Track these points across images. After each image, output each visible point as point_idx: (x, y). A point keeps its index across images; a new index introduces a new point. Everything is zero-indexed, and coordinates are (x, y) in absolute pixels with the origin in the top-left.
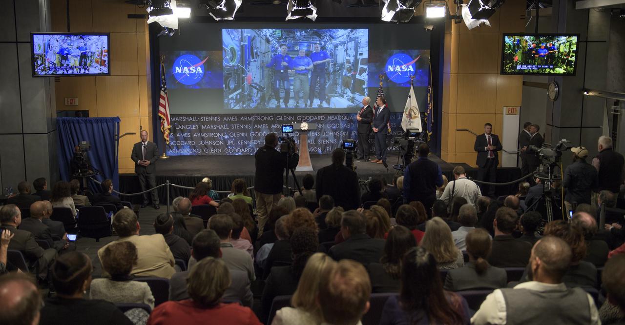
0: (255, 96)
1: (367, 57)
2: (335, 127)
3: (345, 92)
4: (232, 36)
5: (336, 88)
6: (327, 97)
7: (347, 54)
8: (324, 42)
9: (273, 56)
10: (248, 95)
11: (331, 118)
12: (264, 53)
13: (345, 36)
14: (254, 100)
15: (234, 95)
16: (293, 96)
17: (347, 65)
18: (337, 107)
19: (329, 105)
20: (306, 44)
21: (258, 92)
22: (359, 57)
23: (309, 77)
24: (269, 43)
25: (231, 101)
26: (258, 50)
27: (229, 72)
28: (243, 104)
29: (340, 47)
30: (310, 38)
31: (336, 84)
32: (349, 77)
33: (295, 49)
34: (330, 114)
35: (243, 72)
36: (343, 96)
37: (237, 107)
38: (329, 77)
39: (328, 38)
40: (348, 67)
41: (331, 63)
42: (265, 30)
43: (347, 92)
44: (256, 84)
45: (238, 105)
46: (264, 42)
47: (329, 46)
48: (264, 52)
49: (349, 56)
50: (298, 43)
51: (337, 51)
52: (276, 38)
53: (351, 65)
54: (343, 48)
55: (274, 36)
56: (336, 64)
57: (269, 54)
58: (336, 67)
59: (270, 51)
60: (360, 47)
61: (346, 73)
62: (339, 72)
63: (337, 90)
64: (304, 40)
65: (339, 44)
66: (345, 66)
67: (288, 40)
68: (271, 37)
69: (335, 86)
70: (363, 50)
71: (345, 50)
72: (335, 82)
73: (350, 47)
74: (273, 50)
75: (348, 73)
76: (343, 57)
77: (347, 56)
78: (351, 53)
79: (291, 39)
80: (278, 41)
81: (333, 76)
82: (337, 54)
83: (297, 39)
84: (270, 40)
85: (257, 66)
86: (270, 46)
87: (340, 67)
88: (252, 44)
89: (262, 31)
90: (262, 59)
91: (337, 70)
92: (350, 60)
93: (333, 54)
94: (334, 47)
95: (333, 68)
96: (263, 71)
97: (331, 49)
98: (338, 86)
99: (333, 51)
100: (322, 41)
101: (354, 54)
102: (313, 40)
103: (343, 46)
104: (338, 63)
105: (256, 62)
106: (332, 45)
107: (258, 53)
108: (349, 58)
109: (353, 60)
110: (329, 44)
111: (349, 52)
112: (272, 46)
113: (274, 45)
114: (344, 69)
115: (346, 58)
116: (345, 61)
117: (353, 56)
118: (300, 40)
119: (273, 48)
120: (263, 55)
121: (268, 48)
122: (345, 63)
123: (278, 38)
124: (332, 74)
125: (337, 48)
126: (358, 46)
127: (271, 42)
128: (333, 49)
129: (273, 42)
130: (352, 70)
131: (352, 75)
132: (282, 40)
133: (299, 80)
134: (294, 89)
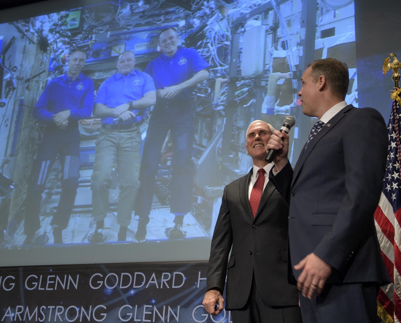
1: (354, 40)
6: (200, 200)
7: (275, 40)
8: (201, 18)
9: (50, 84)
12: (28, 80)
17: (276, 78)
19: (207, 225)
20: (144, 36)
23: (144, 136)
24: (45, 51)
26: (15, 75)
29: (252, 23)
30: (159, 15)
33: (114, 54)
38: (210, 127)
39: (212, 4)
40: (281, 82)
41: (219, 81)
42: (41, 18)
46: (33, 48)
47: (217, 28)
48: (29, 77)
49: (284, 46)
50: (124, 37)
51: (241, 37)
52: (65, 34)
53: (290, 74)
54: (262, 25)
55: (60, 29)
56: (237, 79)
57: (41, 81)
58: (236, 89)
59: (44, 71)
60: (324, 10)
61: (274, 106)
62: (248, 104)
63: (237, 171)
64: (140, 24)
65: (248, 16)
66: (267, 81)
67: (95, 33)
68: (54, 33)
69: (231, 156)
70: (335, 16)
71: (270, 32)
72: (232, 141)
73: (288, 18)
74: (54, 66)
75: (281, 105)
76: (263, 55)
77: (275, 47)
78: (289, 36)
79: (104, 30)
80: (69, 41)
81: (226, 122)
82: (241, 49)
83: (122, 24)
84: (49, 42)
85: (6, 118)
86: (46, 58)
87: (249, 88)
88: (3, 60)
89: (32, 24)
90: (22, 96)
91: (241, 98)
92: (289, 60)
93: (229, 49)
94: (232, 28)
95: (226, 94)
96: (17, 131)
97: (223, 36)
98: (244, 155)
99: (227, 40)
100: (194, 18)
101: (303, 37)
102: (167, 20)
103: (263, 17)
104: (243, 74)
105: (5, 107)
106: (227, 23)
107: (15, 81)
108: (285, 52)
109: (299, 56)
110: (217, 21)
111: (282, 33)
112: (52, 57)
113: (57, 54)
114: (263, 94)
115: (272, 55)
116: (270, 66)
117: (297, 46)
118: (129, 27)
119: (54, 62)
120: (26, 85)
121: (40, 63)
122: (267, 72)
123: (69, 34)
124: (221, 116)
125: (242, 27)
126: (319, 8)
127: (50, 46)
128: (229, 34)
129: (55, 46)
130: (295, 91)
131: (295, 111)
132: (81, 35)
133: (113, 148)
134: (94, 177)
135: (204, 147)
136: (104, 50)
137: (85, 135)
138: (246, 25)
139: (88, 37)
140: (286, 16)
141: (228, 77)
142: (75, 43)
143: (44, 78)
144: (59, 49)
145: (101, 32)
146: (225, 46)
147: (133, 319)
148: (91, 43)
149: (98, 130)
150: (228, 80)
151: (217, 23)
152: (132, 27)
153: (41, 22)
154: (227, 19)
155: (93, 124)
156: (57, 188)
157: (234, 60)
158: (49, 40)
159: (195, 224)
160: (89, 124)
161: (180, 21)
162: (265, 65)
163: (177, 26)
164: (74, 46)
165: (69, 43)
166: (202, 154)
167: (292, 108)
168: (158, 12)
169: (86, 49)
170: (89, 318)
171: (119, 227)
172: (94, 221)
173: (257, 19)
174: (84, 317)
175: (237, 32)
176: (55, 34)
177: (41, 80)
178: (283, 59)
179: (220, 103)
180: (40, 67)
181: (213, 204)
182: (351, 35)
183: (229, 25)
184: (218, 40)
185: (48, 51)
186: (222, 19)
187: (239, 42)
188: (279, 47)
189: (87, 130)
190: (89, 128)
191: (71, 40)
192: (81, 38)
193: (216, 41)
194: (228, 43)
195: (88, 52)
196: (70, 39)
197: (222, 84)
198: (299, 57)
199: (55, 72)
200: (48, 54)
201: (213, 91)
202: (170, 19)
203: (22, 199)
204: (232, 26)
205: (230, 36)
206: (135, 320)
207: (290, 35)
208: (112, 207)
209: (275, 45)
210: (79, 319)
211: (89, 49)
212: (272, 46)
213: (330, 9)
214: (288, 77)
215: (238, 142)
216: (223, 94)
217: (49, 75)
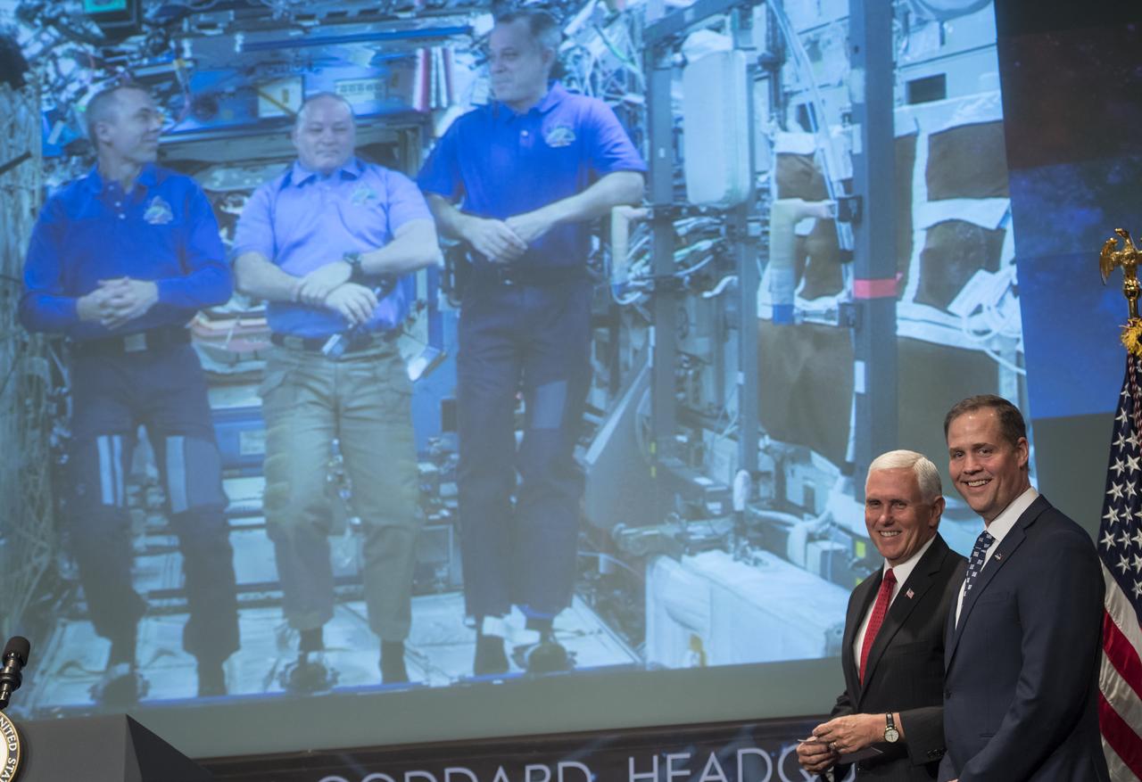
1: (999, 115)
3: (795, 494)
5: (697, 457)
6: (604, 563)
7: (779, 100)
11: (662, 775)
16: (269, 572)
17: (790, 217)
18: (722, 654)
19: (635, 632)
20: (365, 55)
22: (910, 118)
24: (18, 84)
29: (704, 42)
31: (694, 418)
32: (818, 337)
33: (267, 110)
36: (773, 540)
38: (610, 354)
40: (806, 227)
41: (622, 214)
43: (810, 495)
47: (596, 47)
49: (806, 119)
50: (293, 55)
51: (674, 84)
52: (80, 31)
53: (831, 207)
54: (736, 47)
55: (59, 10)
56: (676, 213)
57: (21, 188)
58: (677, 242)
59: (27, 156)
60: (913, 18)
61: (792, 299)
62: (718, 290)
63: (703, 481)
64: (343, 14)
65: (688, 16)
66: (766, 223)
67: (190, 35)
68: (38, 22)
69: (682, 439)
70: (943, 42)
71: (761, 72)
72: (681, 396)
73: (811, 35)
74: (61, 138)
75: (811, 294)
76: (745, 141)
77: (779, 123)
78: (818, 90)
79: (220, 25)
80: (99, 55)
81: (656, 339)
82: (680, 119)
83: (281, 11)
84: (26, 54)
86: (23, 109)
87: (715, 240)
91: (692, 270)
92: (822, 164)
93: (642, 118)
94: (643, 51)
95: (647, 257)
97: (619, 74)
98: (718, 437)
99: (633, 89)
101: (860, 98)
102: (431, 10)
103: (737, 25)
104: (693, 197)
106: (626, 32)
108: (810, 137)
109: (851, 152)
110: (595, 26)
111: (798, 80)
112: (46, 108)
113: (63, 97)
114: (758, 262)
115: (772, 144)
116: (769, 178)
117: (844, 121)
118: (306, 23)
119: (60, 125)
121: (6, 126)
122: (764, 196)
123: (96, 30)
124: (640, 322)
125: (677, 49)
126: (898, 13)
127: (32, 69)
128: (637, 69)
129: (50, 69)
130: (847, 256)
131: (853, 315)
132: (141, 39)
133: (317, 410)
134: (271, 500)
135: (598, 413)
136: (233, 94)
137: (211, 372)
138: (686, 45)
139: (164, 46)
140: (804, 26)
141: (647, 203)
142: (123, 63)
143: (33, 178)
144: (68, 80)
145: (209, 32)
146: (628, 108)
148: (182, 69)
149: (256, 356)
150: (649, 213)
151: (595, 32)
152: (317, 22)
154: (627, 21)
155: (235, 337)
157: (662, 153)
158: (25, 46)
159: (600, 632)
160: (221, 338)
161: (475, 17)
162: (755, 174)
163: (468, 30)
164: (123, 74)
165: (99, 64)
166: (596, 434)
167: (843, 306)
169: (166, 86)
172: (289, 632)
173: (717, 29)
175: (663, 66)
176: (44, 30)
177: (22, 184)
178: (806, 160)
179: (632, 283)
180: (10, 141)
181: (643, 574)
182: (990, 100)
183: (634, 43)
184: (604, 87)
185: (29, 87)
186: (610, 22)
187: (670, 99)
188: (792, 122)
189: (216, 355)
190: (224, 347)
191: (108, 54)
192: (140, 48)
193: (601, 91)
194: (637, 99)
195: (174, 98)
196: (101, 48)
197: (633, 225)
198: (853, 157)
199: (68, 161)
200: (30, 96)
201: (606, 245)
202: (442, 6)
203: (35, 570)
204: (643, 45)
205: (641, 78)
207: (821, 87)
208: (341, 590)
209: (778, 116)
211: (176, 89)
212: (772, 118)
213: (928, 14)
214: (825, 214)
215: (697, 400)
216: (639, 255)
217: (49, 169)
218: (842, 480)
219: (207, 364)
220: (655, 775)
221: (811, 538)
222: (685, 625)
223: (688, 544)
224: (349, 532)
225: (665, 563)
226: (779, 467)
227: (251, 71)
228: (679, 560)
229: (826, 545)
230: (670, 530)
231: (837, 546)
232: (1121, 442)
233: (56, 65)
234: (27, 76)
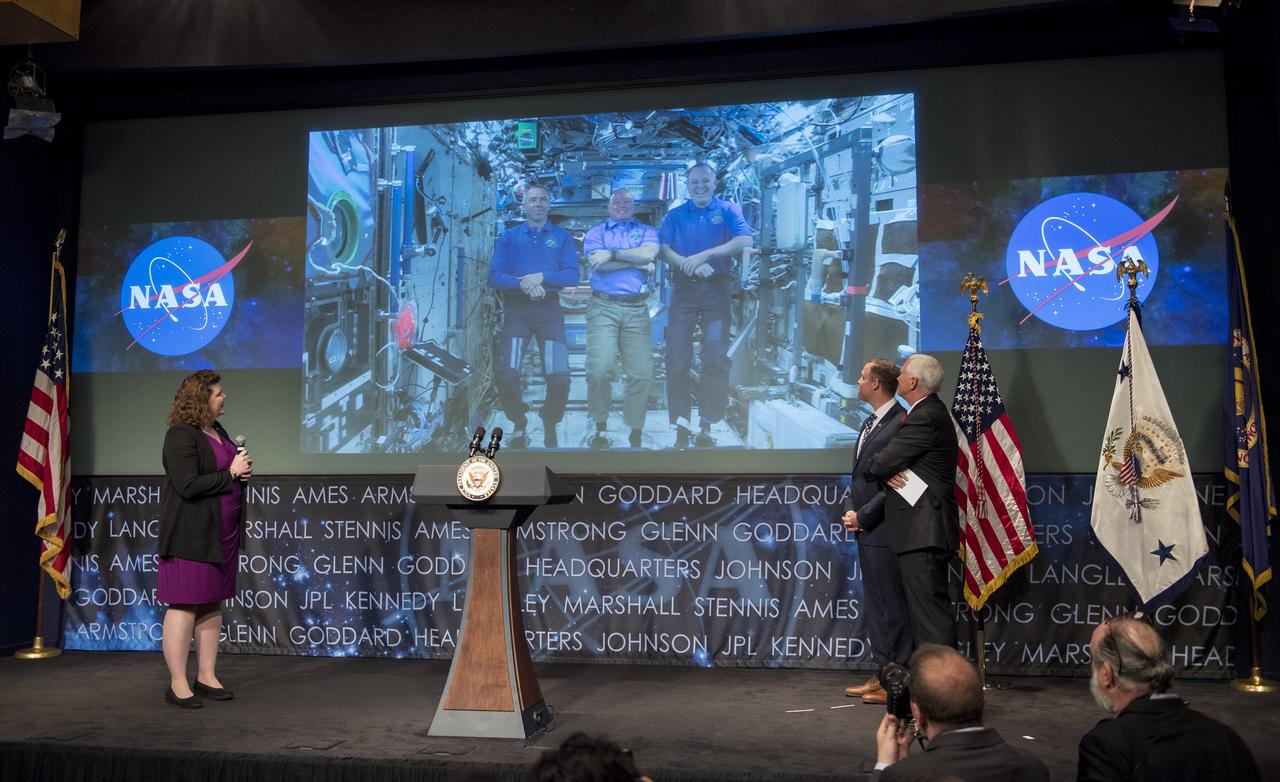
0: (427, 396)
1: (915, 219)
2: (768, 540)
3: (816, 377)
4: (347, 158)
5: (774, 357)
6: (731, 400)
7: (819, 205)
8: (718, 159)
9: (502, 228)
10: (398, 394)
11: (752, 495)
12: (466, 220)
13: (808, 131)
14: (422, 416)
15: (340, 395)
16: (584, 397)
17: (821, 257)
18: (780, 444)
19: (743, 432)
20: (639, 174)
21: (437, 381)
22: (875, 216)
24: (487, 178)
25: (328, 421)
26: (445, 208)
27: (327, 301)
28: (377, 433)
29: (789, 178)
30: (657, 147)
31: (775, 341)
32: (831, 310)
33: (595, 195)
34: (745, 480)
35: (382, 298)
36: (805, 397)
37: (353, 447)
38: (740, 315)
39: (733, 142)
40: (828, 262)
42: (473, 125)
43: (823, 378)
44: (430, 347)
45: (356, 439)
46: (467, 172)
47: (741, 177)
48: (466, 215)
49: (831, 215)
50: (608, 172)
51: (774, 196)
52: (516, 156)
53: (839, 253)
54: (802, 181)
55: (507, 147)
56: (772, 252)
57: (486, 223)
58: (771, 264)
59: (490, 209)
60: (880, 174)
61: (820, 292)
62: (788, 286)
63: (777, 369)
64: (631, 156)
65: (782, 166)
66: (811, 259)
67: (563, 161)
68: (498, 151)
69: (768, 350)
70: (893, 185)
71: (812, 193)
72: (769, 331)
73: (835, 178)
74: (505, 202)
75: (828, 291)
76: (803, 223)
77: (819, 215)
79: (577, 157)
80: (523, 167)
81: (760, 306)
82: (775, 211)
83: (603, 153)
84: (492, 165)
85: (439, 273)
86: (489, 188)
87: (788, 265)
88: (421, 183)
89: (460, 132)
90: (460, 242)
91: (777, 277)
92: (837, 235)
93: (758, 209)
94: (761, 180)
95: (758, 270)
96: (461, 294)
97: (750, 189)
98: (784, 350)
99: (756, 197)
100: (708, 158)
101: (854, 207)
102: (668, 156)
103: (803, 172)
104: (779, 245)
105: (436, 257)
106: (754, 172)
107: (444, 218)
108: (832, 222)
109: (849, 230)
110: (741, 168)
111: (828, 197)
112: (499, 189)
113: (507, 184)
114: (806, 275)
115: (815, 224)
116: (813, 239)
117: (847, 217)
118: (614, 159)
119: (504, 197)
120: (464, 227)
121: (481, 196)
122: (810, 247)
123: (523, 156)
124: (753, 298)
125: (776, 180)
126: (874, 171)
127: (494, 172)
128: (758, 188)
129: (502, 172)
130: (845, 275)
131: (846, 301)
132: (542, 161)
133: (612, 328)
134: (589, 365)
135: (733, 336)
136: (581, 188)
138: (780, 179)
139: (552, 165)
140: (832, 174)
142: (533, 171)
143: (492, 219)
144: (510, 177)
145: (572, 160)
146: (753, 205)
147: (660, 537)
148: (559, 175)
149: (584, 302)
150: (760, 251)
151: (740, 170)
152: (619, 159)
153: (474, 131)
154: (755, 167)
155: (578, 294)
156: (534, 376)
158: (491, 162)
159: (729, 431)
162: (807, 237)
163: (685, 166)
164: (533, 176)
165: (523, 171)
167: (842, 297)
168: (654, 142)
169: (551, 182)
170: (604, 537)
171: (629, 430)
173: (794, 173)
174: (597, 535)
175: (769, 187)
176: (500, 155)
177: (487, 221)
178: (830, 233)
179: (750, 281)
180: (483, 202)
181: (748, 407)
182: (912, 211)
183: (757, 176)
184: (743, 195)
185: (492, 179)
186: (747, 166)
187: (772, 202)
188: (824, 215)
189: (568, 301)
190: (573, 298)
191: (527, 167)
192: (541, 165)
193: (741, 196)
194: (758, 201)
195: (555, 188)
196: (525, 164)
197: (752, 256)
198: (850, 232)
199: (507, 212)
200: (492, 183)
201: (740, 264)
202: (674, 155)
204: (761, 178)
205: (759, 192)
206: (664, 539)
207: (838, 201)
208: (616, 405)
209: (819, 213)
210: (590, 536)
211: (556, 184)
212: (816, 213)
213: (887, 173)
214: (836, 256)
215: (775, 334)
216: (754, 269)
217: (499, 215)
218: (838, 372)
219: (563, 304)
220: (749, 494)
221: (822, 397)
222: (765, 431)
223: (768, 395)
224: (621, 381)
225: (758, 403)
226: (810, 365)
227: (589, 178)
228: (764, 402)
229: (829, 400)
230: (761, 389)
231: (833, 401)
232: (965, 365)
233: (504, 170)
234: (491, 174)
